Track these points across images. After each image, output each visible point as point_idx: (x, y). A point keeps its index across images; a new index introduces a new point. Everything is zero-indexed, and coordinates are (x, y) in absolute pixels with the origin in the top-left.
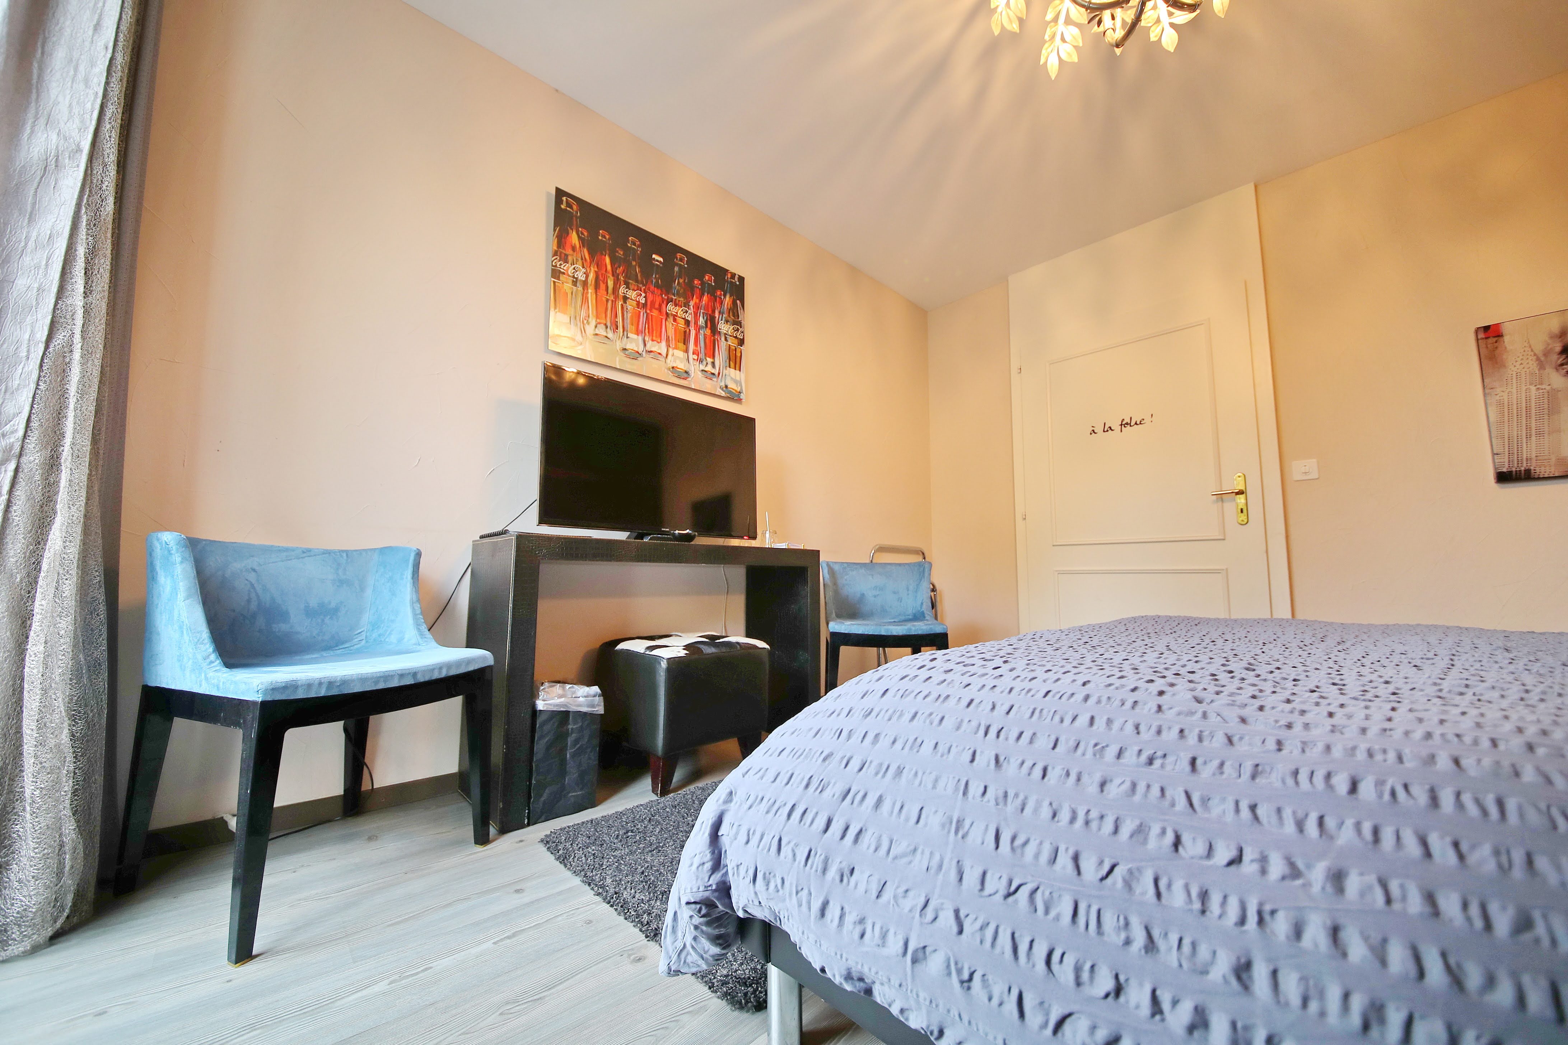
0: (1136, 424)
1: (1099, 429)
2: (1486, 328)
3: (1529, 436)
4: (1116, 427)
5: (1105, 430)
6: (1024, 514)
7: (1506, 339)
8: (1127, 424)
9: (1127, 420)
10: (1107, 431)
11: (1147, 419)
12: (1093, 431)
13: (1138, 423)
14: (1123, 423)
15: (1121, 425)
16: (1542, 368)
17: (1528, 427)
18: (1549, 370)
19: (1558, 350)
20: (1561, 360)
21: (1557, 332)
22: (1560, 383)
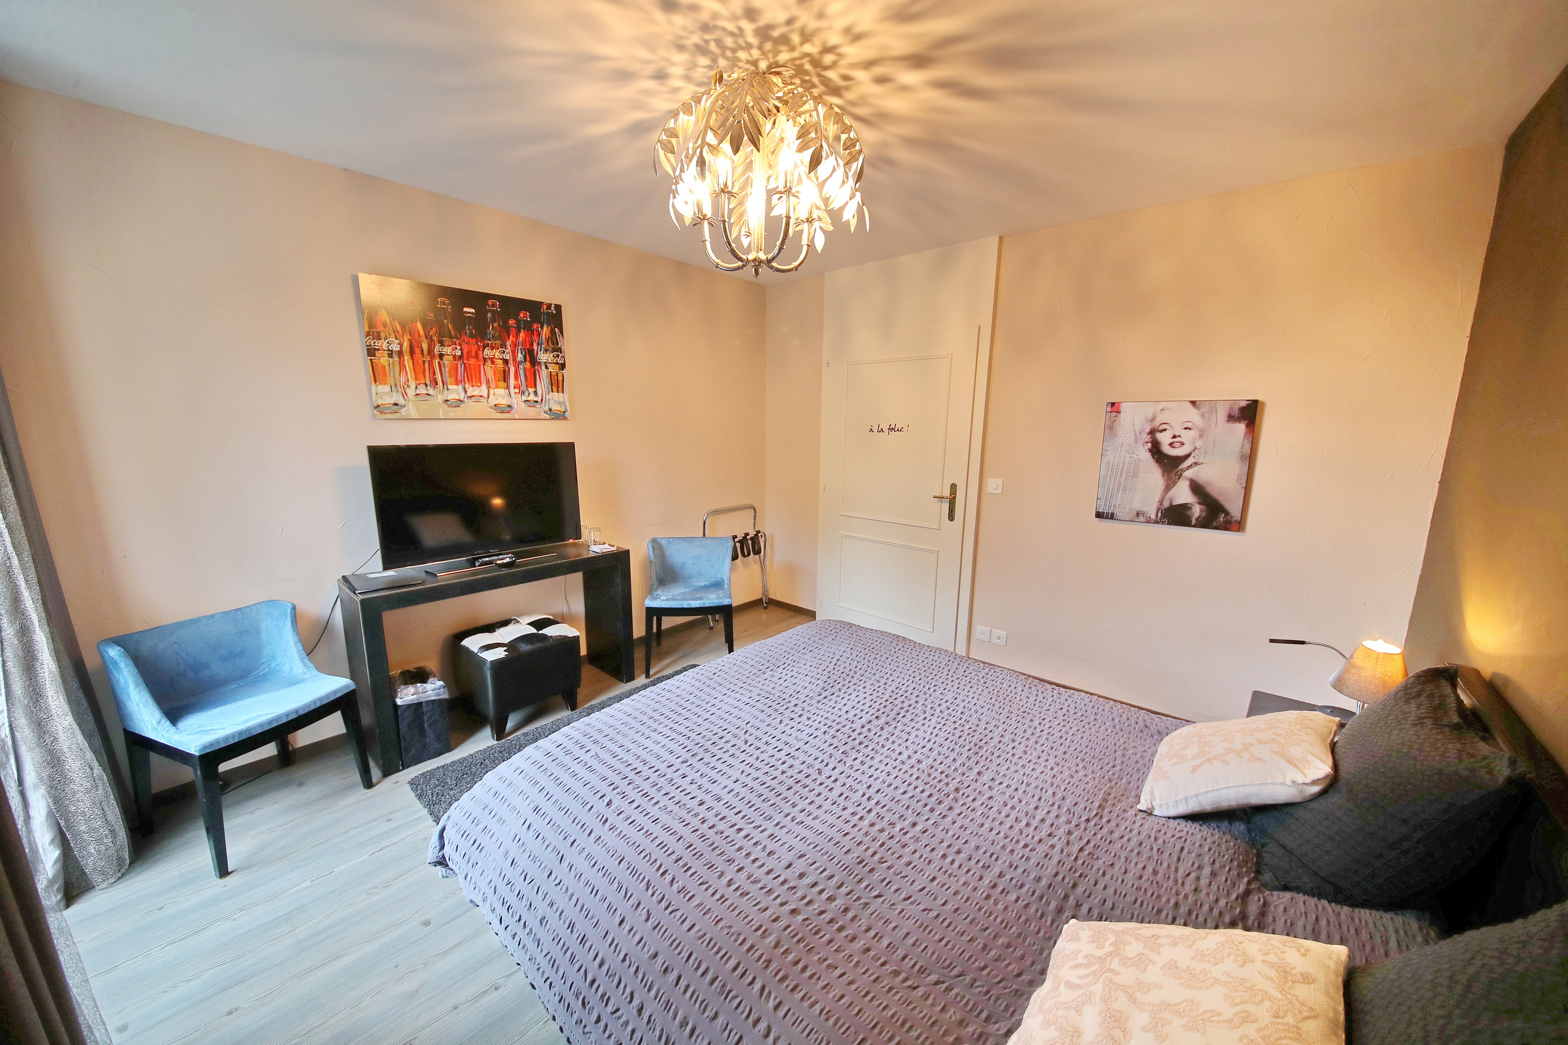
1: (875, 429)
2: (1113, 404)
3: (1118, 490)
4: (886, 430)
7: (1122, 415)
8: (892, 429)
11: (905, 428)
13: (899, 430)
16: (1136, 442)
17: (1119, 484)
18: (1140, 444)
19: (1148, 430)
20: (1148, 438)
21: (1150, 416)
22: (1144, 455)
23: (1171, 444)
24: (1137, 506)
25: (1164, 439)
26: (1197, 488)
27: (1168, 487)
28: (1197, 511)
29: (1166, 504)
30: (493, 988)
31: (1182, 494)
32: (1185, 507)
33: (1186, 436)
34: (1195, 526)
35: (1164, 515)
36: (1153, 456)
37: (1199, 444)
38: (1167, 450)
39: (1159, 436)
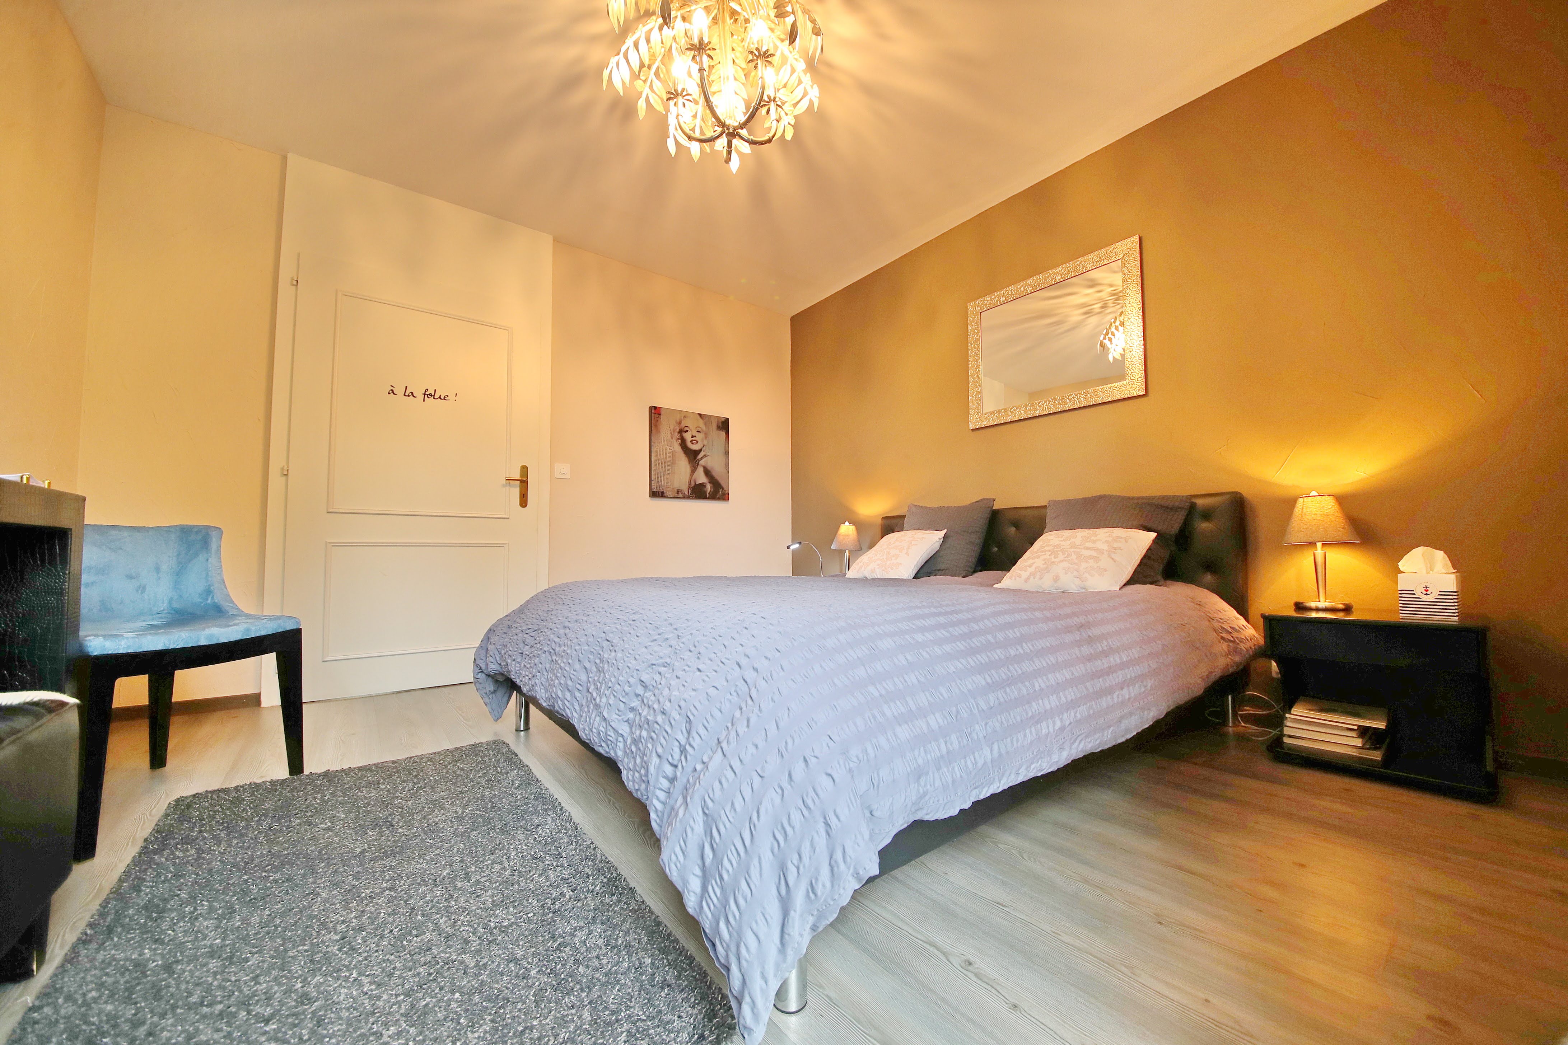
0: (440, 398)
1: (400, 391)
2: (656, 408)
3: (664, 474)
4: (419, 394)
5: (407, 394)
6: (286, 468)
7: (662, 416)
8: (431, 395)
9: (431, 391)
10: (409, 396)
11: (451, 397)
12: (392, 390)
13: (442, 398)
14: (426, 393)
15: (425, 394)
16: (672, 438)
17: (665, 469)
18: (674, 440)
19: (678, 430)
20: (678, 436)
21: (678, 421)
22: (678, 448)
23: (691, 441)
24: (677, 485)
25: (688, 436)
26: (707, 472)
27: (693, 471)
28: (709, 488)
29: (693, 484)
30: (970, 968)
31: (701, 478)
32: (702, 485)
33: (699, 437)
34: (709, 498)
35: (693, 492)
36: (682, 448)
37: (705, 442)
38: (689, 445)
39: (685, 435)
